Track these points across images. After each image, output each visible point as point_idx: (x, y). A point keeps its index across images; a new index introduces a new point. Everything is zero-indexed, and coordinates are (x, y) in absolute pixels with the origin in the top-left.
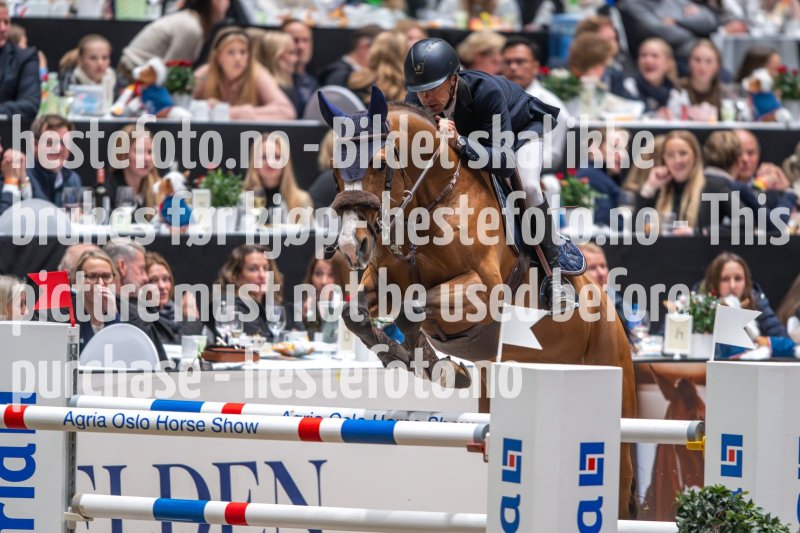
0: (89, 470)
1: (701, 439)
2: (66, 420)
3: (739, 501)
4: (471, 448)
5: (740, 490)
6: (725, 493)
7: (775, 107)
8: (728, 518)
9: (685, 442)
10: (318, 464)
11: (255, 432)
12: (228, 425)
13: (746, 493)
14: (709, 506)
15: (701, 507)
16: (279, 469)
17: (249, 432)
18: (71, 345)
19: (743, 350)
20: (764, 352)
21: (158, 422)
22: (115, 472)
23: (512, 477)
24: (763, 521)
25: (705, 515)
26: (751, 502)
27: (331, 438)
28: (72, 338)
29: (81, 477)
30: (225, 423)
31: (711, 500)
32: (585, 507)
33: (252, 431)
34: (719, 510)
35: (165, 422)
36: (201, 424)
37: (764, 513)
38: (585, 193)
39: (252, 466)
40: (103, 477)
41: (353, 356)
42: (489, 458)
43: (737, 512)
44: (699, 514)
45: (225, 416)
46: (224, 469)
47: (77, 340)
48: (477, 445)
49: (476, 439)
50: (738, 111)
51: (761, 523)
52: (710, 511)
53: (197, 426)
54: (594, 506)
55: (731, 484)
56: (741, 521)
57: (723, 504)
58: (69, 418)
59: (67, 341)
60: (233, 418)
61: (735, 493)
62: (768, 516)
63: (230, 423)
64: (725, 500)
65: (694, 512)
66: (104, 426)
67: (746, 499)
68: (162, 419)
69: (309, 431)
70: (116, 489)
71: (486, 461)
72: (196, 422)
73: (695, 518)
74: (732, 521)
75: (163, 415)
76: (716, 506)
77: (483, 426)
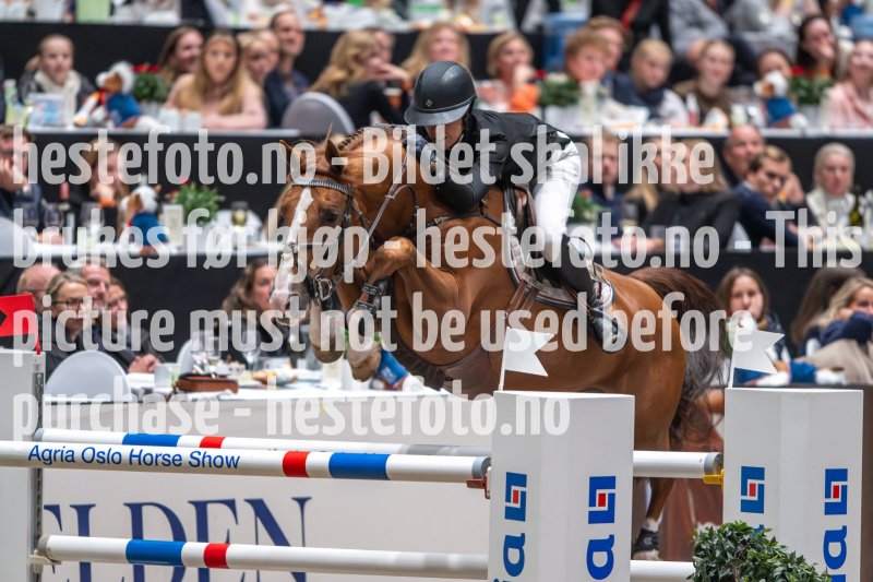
0: (55, 509)
1: (719, 473)
2: (31, 455)
3: (761, 539)
4: (471, 484)
5: (762, 527)
6: (747, 530)
7: (789, 113)
8: (750, 557)
9: (702, 476)
10: (302, 502)
11: (235, 466)
12: (207, 459)
13: (769, 530)
14: (729, 544)
15: (720, 545)
16: (260, 508)
17: (229, 466)
18: (37, 374)
19: (759, 375)
20: (783, 377)
21: (131, 456)
22: (83, 512)
23: (517, 514)
24: (787, 560)
25: (724, 554)
26: (774, 540)
27: (318, 473)
28: (37, 367)
29: (47, 516)
30: (204, 457)
31: (731, 538)
32: (595, 546)
33: (232, 466)
34: (740, 548)
35: (139, 456)
36: (177, 458)
37: (788, 552)
38: (587, 207)
39: (231, 504)
40: (70, 517)
41: (340, 384)
42: (491, 494)
43: (759, 551)
44: (718, 553)
45: (203, 450)
46: (201, 508)
47: (43, 370)
48: (478, 480)
49: (475, 474)
50: (749, 118)
51: (785, 562)
52: (730, 550)
53: (174, 460)
54: (606, 545)
55: (752, 520)
56: (764, 560)
57: (744, 542)
58: (35, 452)
59: (32, 370)
60: (213, 452)
61: (756, 530)
62: (793, 555)
63: (209, 457)
64: (746, 537)
65: (712, 550)
66: (73, 460)
67: (769, 537)
68: (136, 452)
69: (295, 466)
70: (84, 530)
71: (487, 497)
72: (172, 456)
73: (713, 557)
74: (754, 560)
75: (137, 449)
76: (736, 545)
77: (482, 459)
